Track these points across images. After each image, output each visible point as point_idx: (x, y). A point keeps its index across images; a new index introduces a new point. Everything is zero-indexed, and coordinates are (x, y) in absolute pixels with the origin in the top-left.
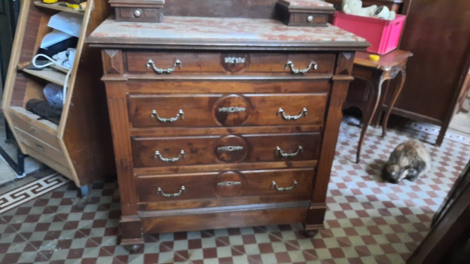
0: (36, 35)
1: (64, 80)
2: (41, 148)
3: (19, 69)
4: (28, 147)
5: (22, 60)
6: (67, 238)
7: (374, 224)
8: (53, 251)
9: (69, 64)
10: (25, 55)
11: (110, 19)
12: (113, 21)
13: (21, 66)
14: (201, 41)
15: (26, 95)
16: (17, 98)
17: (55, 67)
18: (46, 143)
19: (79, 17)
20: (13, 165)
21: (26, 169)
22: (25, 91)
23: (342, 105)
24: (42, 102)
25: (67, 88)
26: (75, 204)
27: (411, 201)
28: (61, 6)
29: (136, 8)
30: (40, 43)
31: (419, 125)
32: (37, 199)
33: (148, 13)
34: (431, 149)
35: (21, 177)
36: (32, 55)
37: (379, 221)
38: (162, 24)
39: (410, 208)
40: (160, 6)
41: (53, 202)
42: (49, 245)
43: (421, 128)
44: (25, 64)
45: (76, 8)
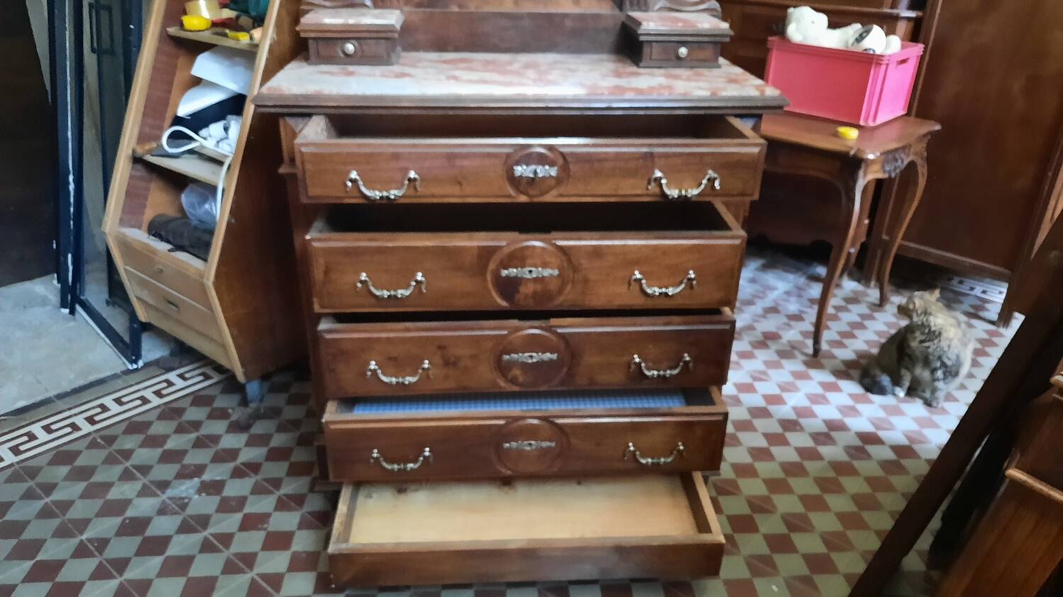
0: (169, 92)
1: (219, 175)
2: (173, 307)
3: (137, 155)
4: (150, 306)
5: (142, 139)
6: (218, 478)
7: (831, 474)
8: (190, 499)
9: (230, 145)
10: (147, 130)
11: (300, 60)
12: (304, 64)
13: (140, 151)
14: (459, 98)
15: (148, 205)
16: (131, 211)
17: (203, 151)
18: (182, 297)
19: (249, 55)
20: (121, 344)
21: (143, 353)
22: (146, 198)
24: (176, 219)
25: (223, 190)
26: (234, 418)
27: (920, 433)
28: (216, 36)
29: (348, 39)
30: (176, 106)
31: (969, 283)
32: (163, 407)
33: (371, 47)
34: (987, 332)
35: (135, 366)
36: (162, 130)
37: (842, 468)
38: (396, 69)
39: (916, 447)
40: (390, 35)
41: (194, 414)
42: (183, 488)
43: (972, 289)
44: (147, 147)
45: (244, 38)
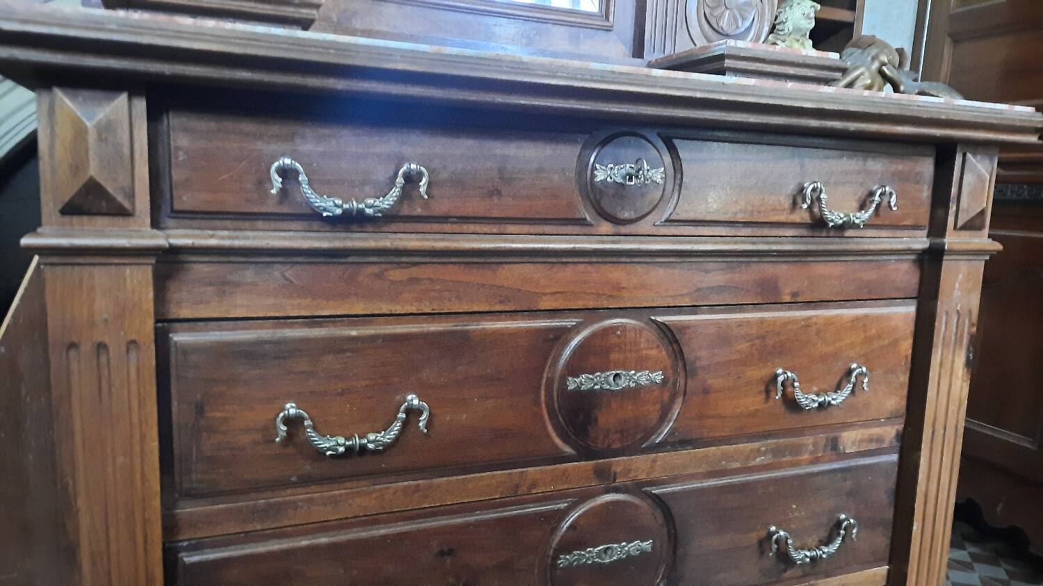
23: (965, 341)
